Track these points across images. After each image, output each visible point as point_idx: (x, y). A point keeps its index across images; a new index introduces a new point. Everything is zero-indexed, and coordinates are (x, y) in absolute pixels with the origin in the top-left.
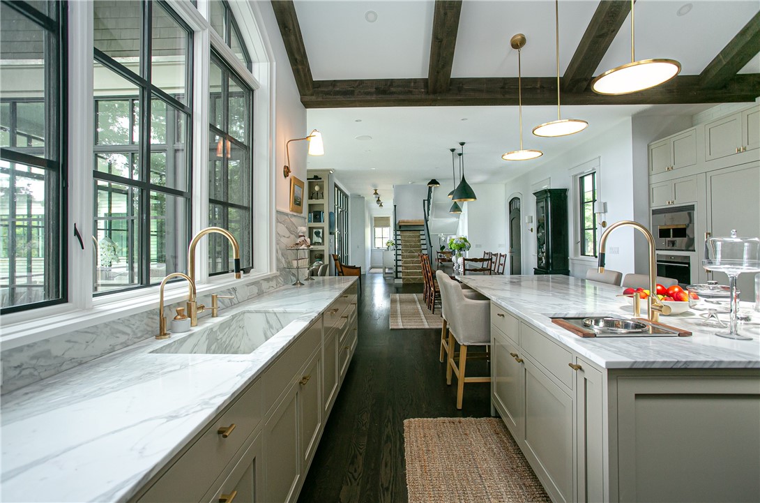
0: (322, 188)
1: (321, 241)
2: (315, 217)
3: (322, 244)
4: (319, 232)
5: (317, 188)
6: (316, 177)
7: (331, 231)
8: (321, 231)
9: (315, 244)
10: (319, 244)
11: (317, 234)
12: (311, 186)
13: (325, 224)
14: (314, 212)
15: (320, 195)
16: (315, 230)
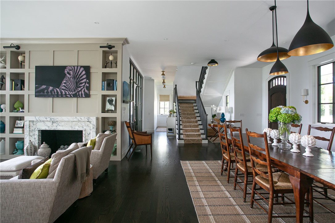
0: (116, 58)
1: (113, 109)
2: (108, 85)
3: (115, 111)
4: (112, 101)
5: (111, 58)
6: (110, 47)
7: (125, 99)
8: (114, 99)
9: (108, 111)
10: (112, 111)
11: (111, 102)
12: (105, 55)
13: (118, 92)
14: (108, 80)
15: (114, 65)
16: (108, 98)
